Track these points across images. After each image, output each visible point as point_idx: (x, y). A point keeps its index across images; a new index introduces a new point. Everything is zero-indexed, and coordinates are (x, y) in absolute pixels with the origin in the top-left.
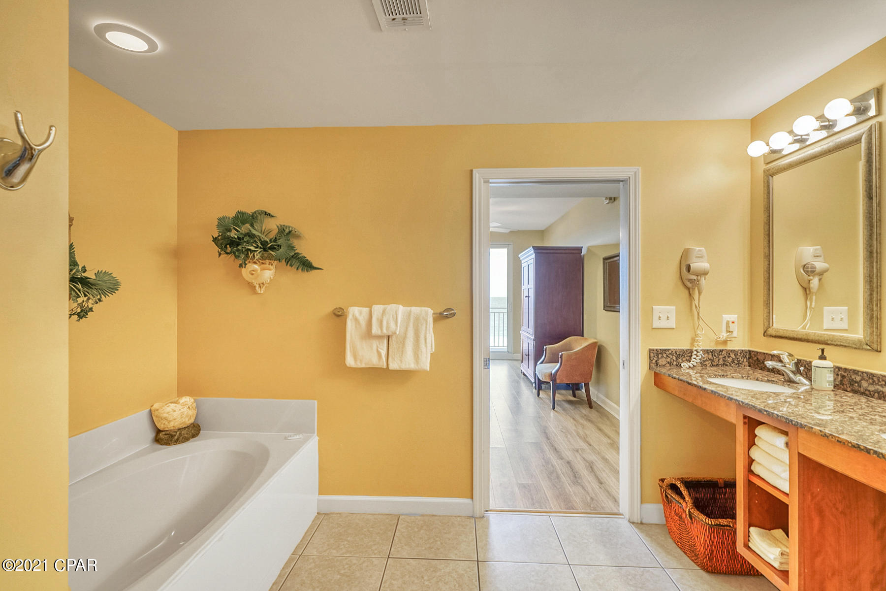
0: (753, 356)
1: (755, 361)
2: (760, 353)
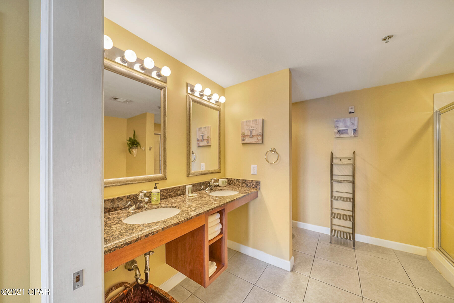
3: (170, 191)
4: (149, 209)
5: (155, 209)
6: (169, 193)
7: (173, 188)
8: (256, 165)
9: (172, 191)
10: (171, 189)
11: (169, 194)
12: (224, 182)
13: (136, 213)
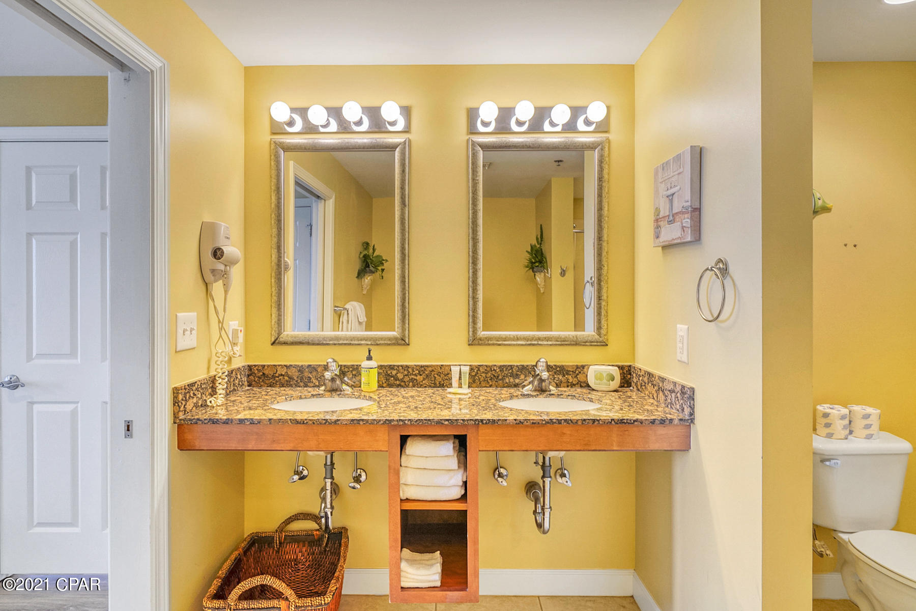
0: (256, 372)
1: (259, 378)
2: (268, 366)
3: (413, 371)
4: (344, 396)
5: (355, 399)
6: (413, 376)
7: (422, 366)
8: (687, 327)
9: (419, 372)
10: (418, 368)
11: (412, 379)
12: (605, 375)
13: (320, 397)
